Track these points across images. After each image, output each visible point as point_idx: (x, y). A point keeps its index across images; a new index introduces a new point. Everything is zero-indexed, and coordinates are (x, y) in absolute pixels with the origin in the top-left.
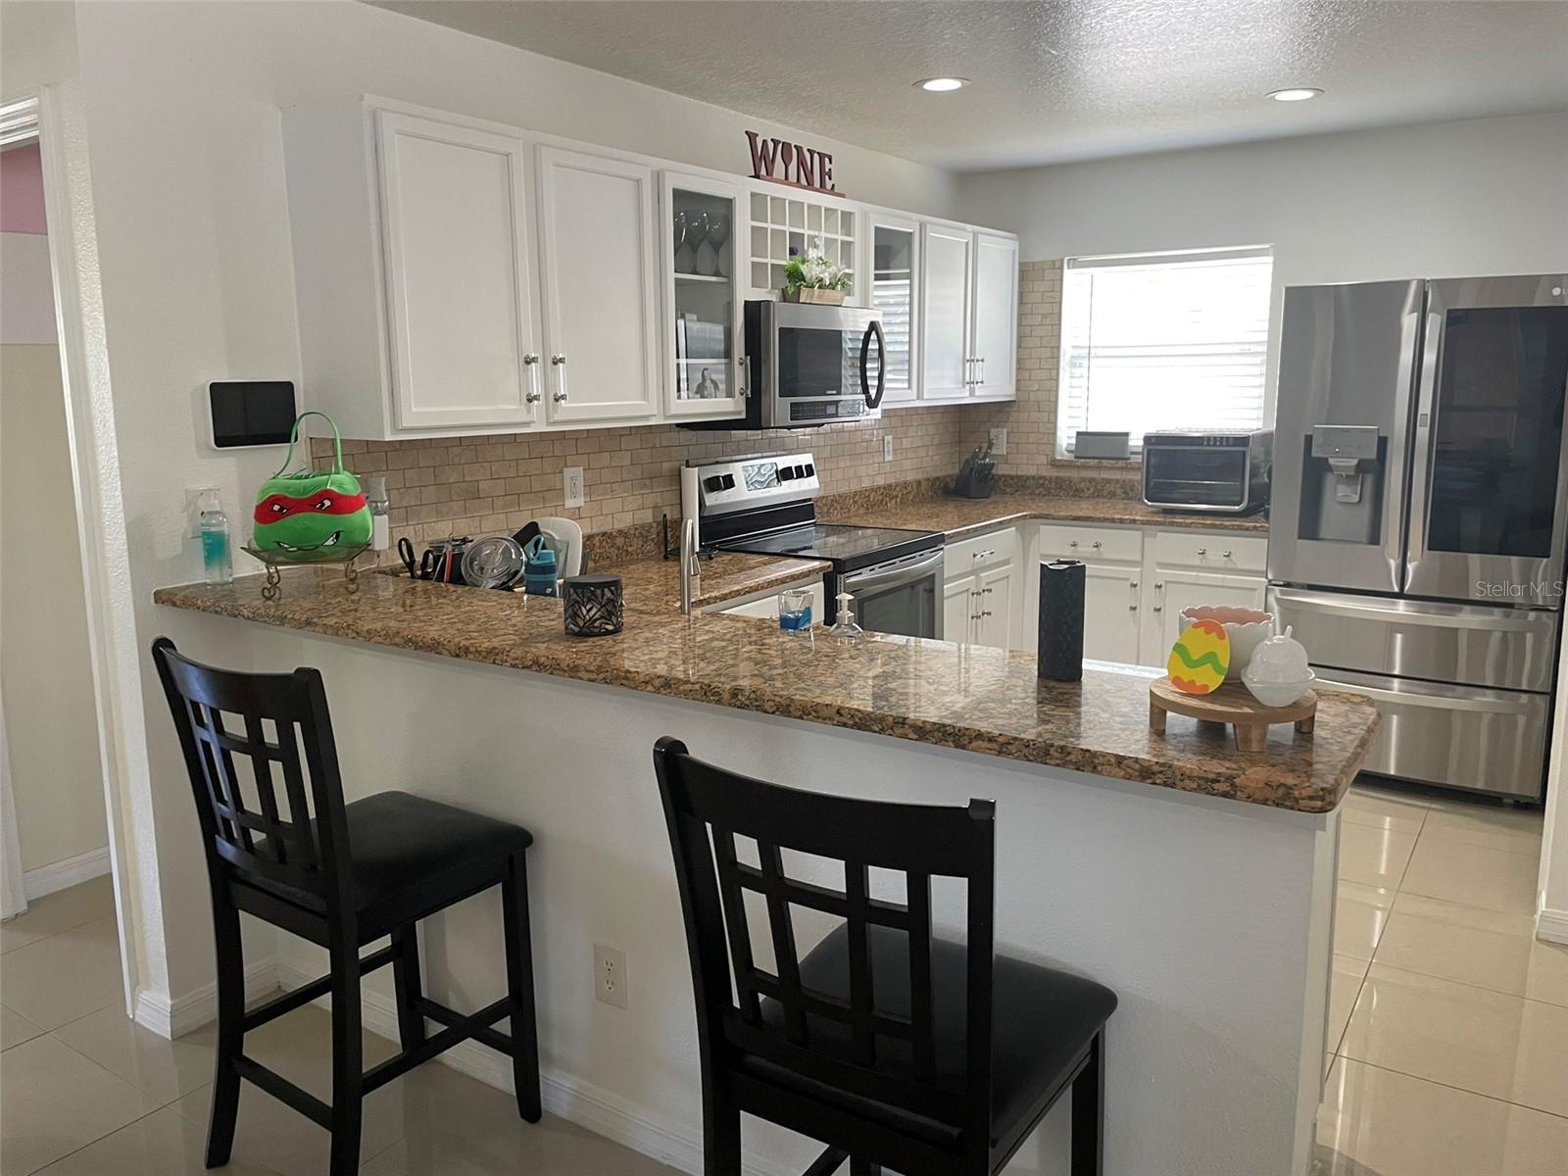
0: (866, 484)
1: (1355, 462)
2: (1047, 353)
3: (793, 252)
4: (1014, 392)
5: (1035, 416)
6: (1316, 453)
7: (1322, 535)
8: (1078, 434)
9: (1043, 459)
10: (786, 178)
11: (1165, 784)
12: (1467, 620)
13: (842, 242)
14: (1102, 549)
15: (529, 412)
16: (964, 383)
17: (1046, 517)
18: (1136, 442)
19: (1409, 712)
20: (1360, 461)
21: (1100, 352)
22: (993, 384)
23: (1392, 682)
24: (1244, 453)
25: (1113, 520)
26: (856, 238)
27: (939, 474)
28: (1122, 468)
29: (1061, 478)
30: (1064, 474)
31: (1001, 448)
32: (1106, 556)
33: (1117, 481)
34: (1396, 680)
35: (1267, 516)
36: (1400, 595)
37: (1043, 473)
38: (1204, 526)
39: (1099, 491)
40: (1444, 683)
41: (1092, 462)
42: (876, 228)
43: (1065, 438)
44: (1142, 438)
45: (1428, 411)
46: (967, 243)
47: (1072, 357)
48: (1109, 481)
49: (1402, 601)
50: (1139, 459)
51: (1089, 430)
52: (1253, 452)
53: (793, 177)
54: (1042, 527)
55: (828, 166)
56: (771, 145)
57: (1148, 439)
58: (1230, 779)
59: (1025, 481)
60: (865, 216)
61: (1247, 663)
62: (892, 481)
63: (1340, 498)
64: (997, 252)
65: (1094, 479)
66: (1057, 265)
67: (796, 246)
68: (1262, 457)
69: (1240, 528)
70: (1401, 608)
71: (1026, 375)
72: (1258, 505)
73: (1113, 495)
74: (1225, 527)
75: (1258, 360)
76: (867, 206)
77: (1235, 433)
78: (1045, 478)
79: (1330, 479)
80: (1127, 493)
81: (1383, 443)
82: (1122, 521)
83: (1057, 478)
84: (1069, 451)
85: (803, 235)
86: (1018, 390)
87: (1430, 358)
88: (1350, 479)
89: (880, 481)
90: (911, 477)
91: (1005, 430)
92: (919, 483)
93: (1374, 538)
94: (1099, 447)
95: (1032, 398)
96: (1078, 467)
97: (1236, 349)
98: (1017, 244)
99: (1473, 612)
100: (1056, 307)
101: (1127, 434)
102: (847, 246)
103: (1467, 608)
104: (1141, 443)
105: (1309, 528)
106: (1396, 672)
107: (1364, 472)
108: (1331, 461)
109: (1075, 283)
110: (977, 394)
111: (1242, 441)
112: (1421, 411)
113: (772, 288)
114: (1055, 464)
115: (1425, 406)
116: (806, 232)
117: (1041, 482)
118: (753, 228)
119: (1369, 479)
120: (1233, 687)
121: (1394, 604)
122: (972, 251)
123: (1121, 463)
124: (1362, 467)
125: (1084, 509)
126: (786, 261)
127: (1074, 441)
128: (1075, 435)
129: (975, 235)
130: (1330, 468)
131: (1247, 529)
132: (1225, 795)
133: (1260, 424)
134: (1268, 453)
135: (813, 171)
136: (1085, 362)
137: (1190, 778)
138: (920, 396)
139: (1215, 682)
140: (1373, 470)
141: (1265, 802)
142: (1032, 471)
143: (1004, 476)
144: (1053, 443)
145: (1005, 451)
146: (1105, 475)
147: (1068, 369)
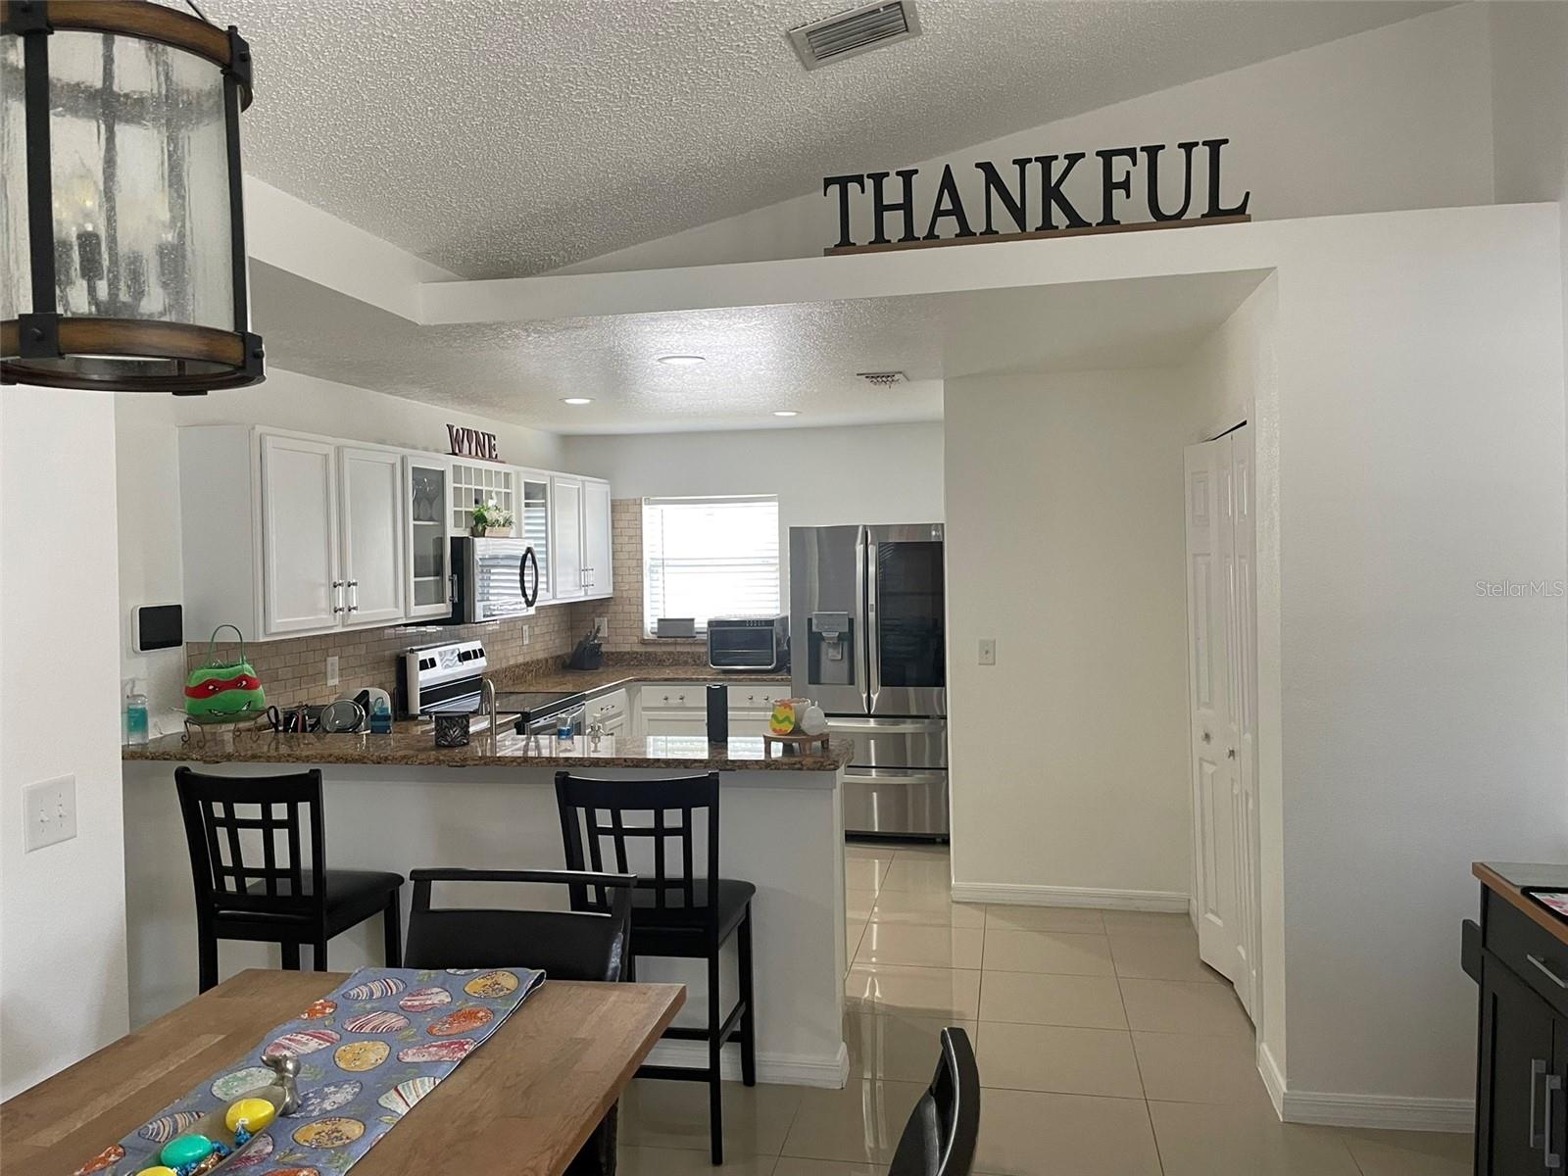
0: (512, 662)
1: (837, 634)
2: (634, 563)
3: (477, 502)
4: (611, 591)
5: (627, 608)
6: (814, 629)
7: (822, 682)
8: (660, 620)
9: (635, 639)
10: (470, 453)
11: (776, 769)
12: (907, 727)
13: (505, 493)
14: (685, 700)
15: (335, 619)
16: (581, 586)
17: (645, 680)
18: (701, 624)
19: (882, 789)
20: (840, 633)
21: (670, 562)
22: (600, 588)
23: (871, 772)
24: (772, 631)
25: (691, 680)
26: (513, 490)
27: (559, 653)
28: (690, 644)
29: (650, 653)
30: (650, 649)
31: (604, 633)
32: (688, 705)
33: (688, 653)
34: (874, 770)
35: (789, 671)
36: (869, 716)
37: (636, 649)
38: (751, 680)
39: (676, 661)
40: (902, 769)
41: (670, 640)
42: (526, 483)
43: (650, 624)
44: (706, 621)
45: (874, 603)
46: (579, 489)
47: (651, 566)
48: (682, 653)
49: (872, 720)
50: (704, 637)
51: (666, 617)
52: (777, 629)
53: (474, 453)
54: (643, 688)
55: (493, 442)
56: (461, 432)
57: (711, 623)
58: (800, 762)
59: (623, 656)
60: (518, 474)
61: (801, 720)
62: (528, 659)
63: (830, 655)
64: (597, 492)
65: (672, 653)
66: (638, 502)
67: (478, 497)
68: (782, 633)
69: (773, 680)
70: (872, 723)
71: (620, 578)
72: (783, 666)
73: (686, 663)
74: (765, 680)
75: (773, 569)
76: (518, 468)
77: (763, 618)
78: (637, 653)
79: (824, 646)
80: (696, 661)
81: (851, 622)
82: (697, 680)
83: (646, 653)
84: (653, 633)
85: (482, 491)
86: (614, 590)
87: (872, 569)
88: (835, 646)
89: (520, 660)
90: (541, 655)
91: (606, 619)
92: (547, 661)
93: (852, 682)
94: (675, 629)
95: (625, 596)
96: (660, 644)
97: (759, 561)
98: (608, 486)
99: (912, 723)
100: (638, 532)
101: (693, 620)
102: (507, 495)
103: (909, 720)
104: (706, 626)
105: (815, 678)
106: (874, 764)
107: (843, 640)
108: (824, 634)
109: (650, 514)
110: (589, 593)
111: (770, 623)
112: (870, 603)
113: (466, 527)
114: (644, 642)
115: (872, 601)
116: (484, 488)
117: (634, 656)
118: (455, 488)
119: (846, 644)
120: (797, 730)
121: (868, 721)
122: (581, 495)
123: (690, 640)
124: (841, 637)
125: (668, 673)
126: (473, 509)
127: (656, 626)
128: (656, 621)
129: (583, 482)
130: (823, 639)
131: (777, 680)
132: (799, 769)
133: (778, 611)
134: (785, 630)
135: (484, 446)
136: (660, 569)
137: (785, 765)
138: (554, 598)
139: (790, 728)
140: (848, 638)
141: (813, 770)
142: (627, 648)
143: (607, 653)
144: (642, 628)
145: (609, 635)
146: (679, 649)
147: (648, 574)
